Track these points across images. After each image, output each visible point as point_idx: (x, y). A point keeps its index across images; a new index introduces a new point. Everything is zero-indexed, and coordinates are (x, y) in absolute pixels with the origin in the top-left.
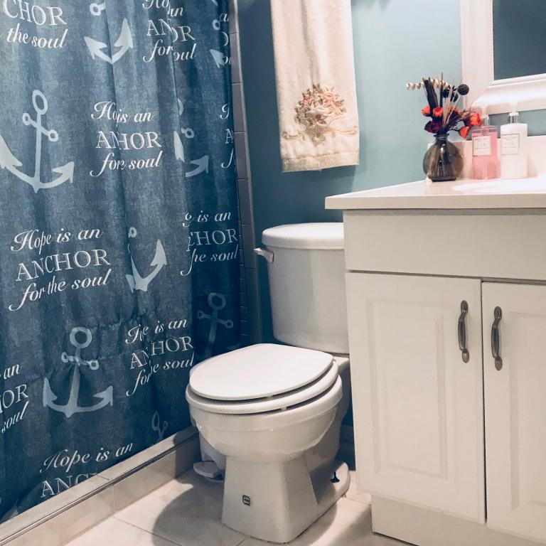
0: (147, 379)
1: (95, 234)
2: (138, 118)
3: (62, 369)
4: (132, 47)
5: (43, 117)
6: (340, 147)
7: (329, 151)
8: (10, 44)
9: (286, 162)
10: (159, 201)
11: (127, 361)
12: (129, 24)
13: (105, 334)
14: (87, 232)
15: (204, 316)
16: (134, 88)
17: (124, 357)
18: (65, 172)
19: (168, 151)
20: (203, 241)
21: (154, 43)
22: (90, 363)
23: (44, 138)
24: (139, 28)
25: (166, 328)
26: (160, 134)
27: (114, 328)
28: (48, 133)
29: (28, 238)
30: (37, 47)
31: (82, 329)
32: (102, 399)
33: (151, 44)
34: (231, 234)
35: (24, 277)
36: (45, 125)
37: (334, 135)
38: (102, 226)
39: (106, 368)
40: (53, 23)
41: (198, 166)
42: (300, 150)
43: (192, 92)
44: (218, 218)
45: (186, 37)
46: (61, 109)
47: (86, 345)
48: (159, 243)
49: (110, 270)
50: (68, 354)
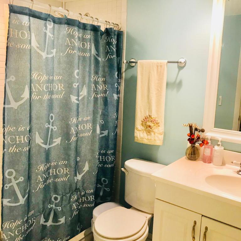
0: (77, 212)
1: (65, 162)
2: (85, 119)
3: (48, 210)
4: (86, 95)
5: (53, 122)
6: (156, 139)
7: (152, 139)
8: (44, 100)
9: (136, 138)
10: (89, 147)
11: (71, 207)
12: (86, 87)
13: (64, 197)
14: (62, 162)
15: (99, 186)
16: (85, 109)
17: (70, 205)
18: (58, 141)
19: (94, 130)
20: (102, 159)
21: (94, 92)
22: (58, 208)
23: (52, 129)
24: (89, 87)
25: (85, 193)
26: (92, 124)
27: (68, 195)
28: (53, 128)
29: (42, 167)
30: (53, 98)
31: (56, 196)
32: (61, 221)
33: (93, 93)
34: (113, 158)
35: (39, 180)
36: (52, 125)
37: (154, 134)
38: (68, 160)
39: (63, 210)
40: (60, 89)
41: (104, 133)
42: (142, 135)
43: (105, 108)
44: (109, 152)
45: (105, 89)
46: (59, 119)
47: (57, 202)
48: (87, 163)
49: (69, 175)
50: (51, 204)
